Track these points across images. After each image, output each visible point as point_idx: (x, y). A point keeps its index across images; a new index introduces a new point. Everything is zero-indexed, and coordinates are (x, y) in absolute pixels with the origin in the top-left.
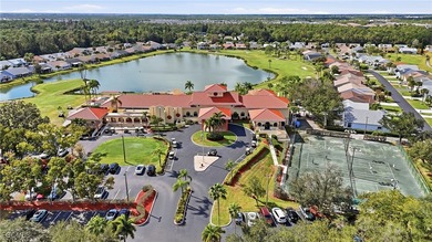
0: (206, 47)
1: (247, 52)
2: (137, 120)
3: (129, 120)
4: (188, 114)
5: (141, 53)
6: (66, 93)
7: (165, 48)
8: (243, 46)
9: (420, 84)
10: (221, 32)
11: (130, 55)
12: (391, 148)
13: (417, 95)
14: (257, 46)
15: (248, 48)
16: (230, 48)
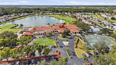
0: (42, 14)
1: (54, 15)
2: (41, 34)
3: (39, 34)
4: (54, 32)
5: (25, 16)
6: (11, 28)
7: (31, 15)
8: (52, 14)
9: (101, 21)
10: (43, 10)
11: (22, 17)
12: (104, 36)
13: (101, 24)
14: (56, 14)
15: (54, 14)
16: (49, 14)
